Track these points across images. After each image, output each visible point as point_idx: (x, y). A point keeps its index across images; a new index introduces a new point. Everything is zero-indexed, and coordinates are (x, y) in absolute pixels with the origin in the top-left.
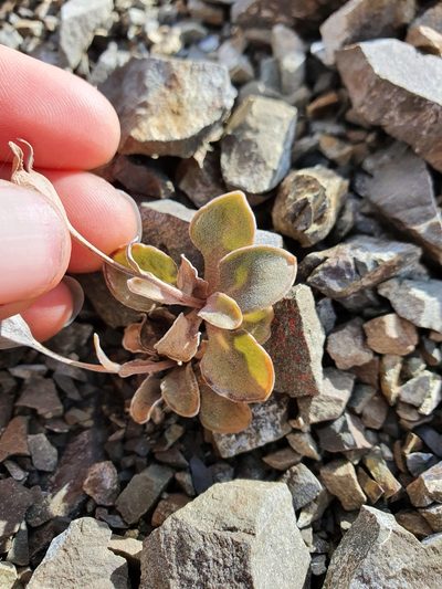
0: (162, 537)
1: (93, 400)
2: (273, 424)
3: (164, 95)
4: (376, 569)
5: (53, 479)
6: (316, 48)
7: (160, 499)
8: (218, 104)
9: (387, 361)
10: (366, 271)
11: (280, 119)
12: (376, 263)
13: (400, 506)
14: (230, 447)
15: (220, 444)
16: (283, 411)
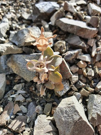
0: (57, 112)
1: (30, 97)
2: (68, 86)
3: (28, 34)
4: (96, 103)
5: (28, 114)
6: (50, 23)
7: (52, 108)
8: (39, 34)
9: (83, 69)
10: (73, 55)
11: (50, 35)
12: (74, 53)
13: (95, 93)
14: (61, 94)
15: (59, 94)
16: (69, 84)
